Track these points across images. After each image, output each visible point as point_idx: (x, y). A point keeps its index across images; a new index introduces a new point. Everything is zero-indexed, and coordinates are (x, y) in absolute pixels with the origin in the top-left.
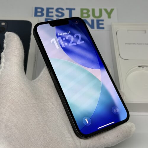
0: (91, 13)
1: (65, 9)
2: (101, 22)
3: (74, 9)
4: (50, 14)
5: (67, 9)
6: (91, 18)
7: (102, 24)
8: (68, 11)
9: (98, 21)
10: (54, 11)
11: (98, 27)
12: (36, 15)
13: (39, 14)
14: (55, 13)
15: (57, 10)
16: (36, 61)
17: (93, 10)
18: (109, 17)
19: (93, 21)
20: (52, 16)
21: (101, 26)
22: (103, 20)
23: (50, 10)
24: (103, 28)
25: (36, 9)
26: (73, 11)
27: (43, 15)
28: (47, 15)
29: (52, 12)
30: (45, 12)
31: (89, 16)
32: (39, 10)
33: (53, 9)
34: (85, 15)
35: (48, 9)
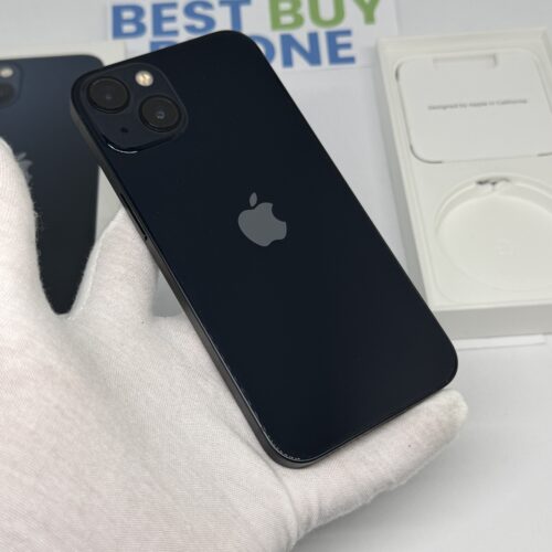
0: (305, 10)
1: (215, 3)
2: (341, 40)
3: (247, 2)
4: (167, 26)
5: (223, 3)
6: (309, 26)
7: (348, 46)
8: (226, 10)
9: (331, 37)
10: (179, 12)
11: (334, 59)
12: (118, 33)
13: (128, 28)
14: (182, 21)
15: (189, 11)
18: (370, 19)
19: (313, 37)
20: (175, 33)
21: (343, 53)
22: (347, 33)
23: (166, 13)
24: (351, 60)
25: (117, 10)
26: (244, 9)
27: (141, 30)
28: (158, 30)
29: (172, 19)
30: (148, 20)
31: (299, 22)
32: (128, 15)
33: (173, 5)
34: (287, 19)
35: (157, 9)
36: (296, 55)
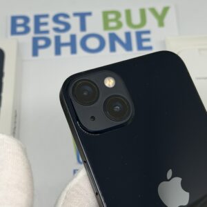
0: (123, 19)
1: (70, 14)
2: (144, 36)
3: (89, 14)
4: (43, 28)
5: (75, 14)
6: (126, 28)
7: (148, 40)
8: (77, 19)
9: (139, 34)
10: (50, 20)
11: (140, 47)
12: (14, 32)
13: (20, 29)
14: (52, 25)
15: (56, 19)
16: (17, 129)
17: (128, 13)
18: (161, 24)
19: (128, 35)
20: (47, 32)
21: (145, 44)
22: (148, 32)
23: (42, 20)
24: (150, 48)
25: (14, 19)
26: (88, 19)
27: (27, 30)
28: (37, 31)
29: (46, 24)
30: (31, 24)
31: (120, 25)
32: (20, 21)
33: (46, 16)
34: (113, 24)
35: (37, 18)
36: (118, 45)
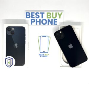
0: (51, 15)
1: (40, 13)
3: (44, 13)
4: (33, 16)
5: (41, 13)
13: (28, 16)
14: (35, 16)
15: (36, 14)
25: (27, 13)
26: (43, 14)
30: (30, 15)
33: (34, 13)
